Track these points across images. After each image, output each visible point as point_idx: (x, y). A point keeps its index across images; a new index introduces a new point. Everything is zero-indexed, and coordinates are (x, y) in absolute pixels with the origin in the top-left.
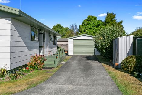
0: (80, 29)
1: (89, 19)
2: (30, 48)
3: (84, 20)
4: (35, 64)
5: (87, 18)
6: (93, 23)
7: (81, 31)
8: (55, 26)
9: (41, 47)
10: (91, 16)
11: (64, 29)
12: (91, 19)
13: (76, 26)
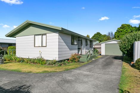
0: (115, 35)
1: (123, 27)
2: (71, 49)
3: (118, 28)
4: (73, 59)
5: (121, 26)
6: (127, 30)
7: (115, 37)
8: (95, 34)
9: (79, 49)
10: (125, 24)
11: (103, 36)
12: (124, 27)
13: (112, 34)
